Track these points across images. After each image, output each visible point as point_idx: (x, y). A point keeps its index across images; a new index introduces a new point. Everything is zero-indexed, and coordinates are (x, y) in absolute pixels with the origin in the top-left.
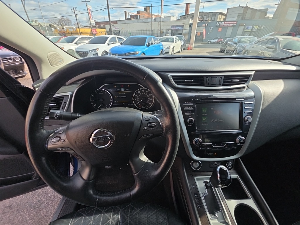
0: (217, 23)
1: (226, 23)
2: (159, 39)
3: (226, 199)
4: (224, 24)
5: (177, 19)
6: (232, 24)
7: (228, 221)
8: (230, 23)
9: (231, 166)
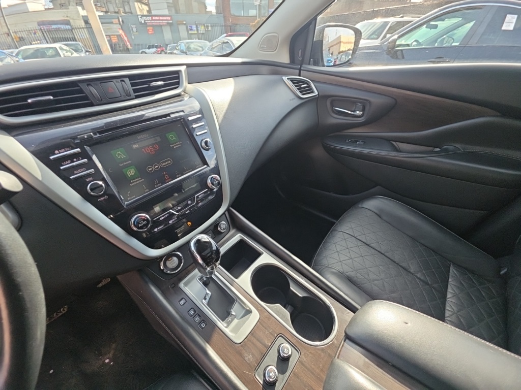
0: (140, 19)
1: (154, 18)
2: (14, 55)
3: (237, 278)
4: (152, 20)
5: (47, 7)
6: (165, 22)
7: (249, 307)
8: (161, 18)
9: (226, 227)
